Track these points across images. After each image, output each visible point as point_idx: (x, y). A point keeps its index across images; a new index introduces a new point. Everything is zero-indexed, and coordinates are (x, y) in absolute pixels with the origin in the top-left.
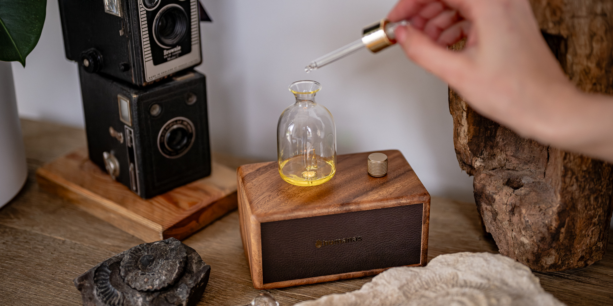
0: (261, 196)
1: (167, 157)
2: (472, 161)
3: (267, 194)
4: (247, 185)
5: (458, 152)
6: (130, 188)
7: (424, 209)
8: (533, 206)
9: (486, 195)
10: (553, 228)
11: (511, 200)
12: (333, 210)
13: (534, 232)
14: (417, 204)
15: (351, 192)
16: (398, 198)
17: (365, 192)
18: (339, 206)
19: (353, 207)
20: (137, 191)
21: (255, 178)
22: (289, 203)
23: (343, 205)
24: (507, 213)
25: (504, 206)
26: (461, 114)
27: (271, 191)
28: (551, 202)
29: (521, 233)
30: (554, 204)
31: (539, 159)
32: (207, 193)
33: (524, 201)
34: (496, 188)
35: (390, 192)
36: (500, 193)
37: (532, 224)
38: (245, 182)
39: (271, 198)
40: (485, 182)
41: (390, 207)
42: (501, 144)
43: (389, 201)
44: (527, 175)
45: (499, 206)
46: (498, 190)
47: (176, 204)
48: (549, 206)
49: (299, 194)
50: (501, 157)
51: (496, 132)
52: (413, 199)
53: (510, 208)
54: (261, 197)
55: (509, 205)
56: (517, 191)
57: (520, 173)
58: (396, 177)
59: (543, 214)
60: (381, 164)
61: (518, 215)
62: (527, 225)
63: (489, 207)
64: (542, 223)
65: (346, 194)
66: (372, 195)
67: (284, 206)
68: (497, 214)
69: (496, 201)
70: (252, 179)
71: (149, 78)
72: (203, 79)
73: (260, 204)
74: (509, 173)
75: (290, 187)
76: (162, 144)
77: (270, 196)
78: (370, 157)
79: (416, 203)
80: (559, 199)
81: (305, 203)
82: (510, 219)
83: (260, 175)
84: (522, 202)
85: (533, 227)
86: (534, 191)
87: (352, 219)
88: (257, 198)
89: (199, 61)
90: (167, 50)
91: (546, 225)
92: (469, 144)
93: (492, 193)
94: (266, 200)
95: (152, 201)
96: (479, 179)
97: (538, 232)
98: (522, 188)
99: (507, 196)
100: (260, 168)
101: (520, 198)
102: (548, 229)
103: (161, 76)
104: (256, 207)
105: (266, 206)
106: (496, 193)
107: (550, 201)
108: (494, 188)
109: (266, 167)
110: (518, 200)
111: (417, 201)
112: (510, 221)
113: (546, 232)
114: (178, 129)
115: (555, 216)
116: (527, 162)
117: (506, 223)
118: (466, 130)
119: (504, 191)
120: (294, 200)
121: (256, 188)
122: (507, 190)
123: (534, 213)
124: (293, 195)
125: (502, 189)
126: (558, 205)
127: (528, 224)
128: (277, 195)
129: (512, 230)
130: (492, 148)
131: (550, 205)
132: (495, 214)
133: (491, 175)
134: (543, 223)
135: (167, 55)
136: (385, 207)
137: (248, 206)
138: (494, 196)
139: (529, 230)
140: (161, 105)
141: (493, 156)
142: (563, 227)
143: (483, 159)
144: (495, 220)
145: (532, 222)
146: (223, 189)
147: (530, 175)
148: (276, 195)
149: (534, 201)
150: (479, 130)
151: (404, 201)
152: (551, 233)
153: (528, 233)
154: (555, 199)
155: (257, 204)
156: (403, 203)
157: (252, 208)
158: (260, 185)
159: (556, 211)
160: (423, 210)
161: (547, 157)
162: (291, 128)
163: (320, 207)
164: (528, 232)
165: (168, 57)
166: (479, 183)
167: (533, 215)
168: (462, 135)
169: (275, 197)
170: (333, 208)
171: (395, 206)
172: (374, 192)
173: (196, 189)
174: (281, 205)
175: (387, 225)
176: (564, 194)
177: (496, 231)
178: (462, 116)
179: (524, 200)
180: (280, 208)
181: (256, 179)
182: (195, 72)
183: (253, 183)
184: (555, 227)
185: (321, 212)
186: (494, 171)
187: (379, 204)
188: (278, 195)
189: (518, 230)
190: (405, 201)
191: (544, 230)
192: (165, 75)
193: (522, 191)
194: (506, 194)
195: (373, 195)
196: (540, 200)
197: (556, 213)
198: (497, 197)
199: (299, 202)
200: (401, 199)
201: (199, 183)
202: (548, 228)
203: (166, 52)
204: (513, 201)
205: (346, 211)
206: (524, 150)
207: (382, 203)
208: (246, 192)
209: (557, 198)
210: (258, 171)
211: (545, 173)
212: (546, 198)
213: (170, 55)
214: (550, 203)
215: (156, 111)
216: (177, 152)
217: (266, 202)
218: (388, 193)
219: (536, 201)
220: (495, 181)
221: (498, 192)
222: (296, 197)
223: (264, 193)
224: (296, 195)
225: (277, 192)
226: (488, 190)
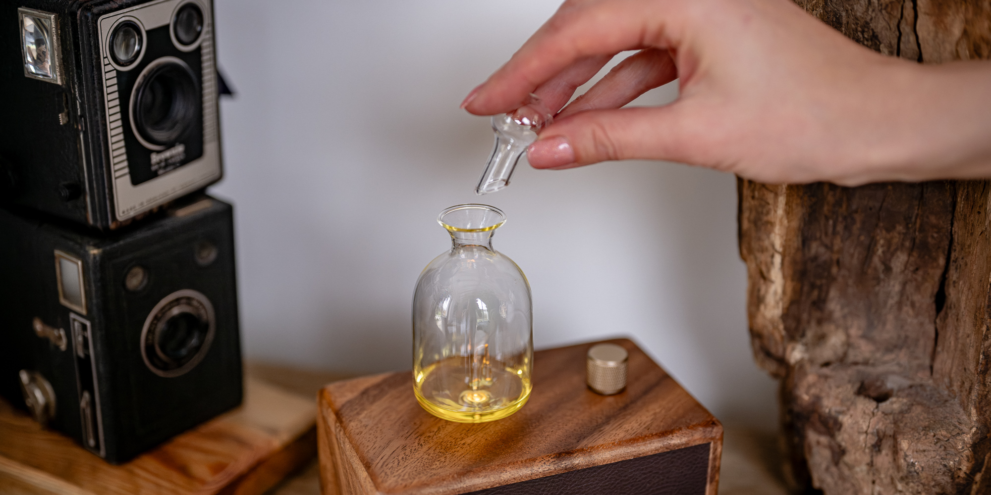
0: (388, 449)
1: (160, 373)
2: (785, 350)
3: (396, 444)
4: (351, 428)
5: (755, 334)
6: (80, 442)
7: (714, 453)
8: (922, 433)
9: (820, 416)
10: (962, 474)
11: (877, 423)
12: (540, 470)
13: (924, 485)
14: (699, 445)
15: (567, 428)
16: (663, 434)
17: (595, 428)
18: (553, 460)
19: (579, 461)
20: (97, 447)
21: (363, 410)
22: (448, 460)
23: (560, 456)
24: (867, 451)
25: (862, 437)
26: (769, 259)
27: (403, 437)
28: (957, 424)
29: (895, 487)
30: (965, 429)
31: (917, 340)
32: (241, 442)
33: (902, 425)
34: (842, 402)
35: (644, 424)
36: (851, 412)
37: (921, 469)
38: (344, 419)
39: (408, 452)
40: (818, 391)
41: (650, 454)
42: (838, 314)
43: (648, 442)
44: (893, 373)
45: (851, 436)
46: (847, 405)
47: (183, 470)
48: (954, 433)
49: (463, 439)
50: (836, 340)
51: (827, 292)
52: (692, 435)
53: (872, 440)
54: (387, 452)
55: (872, 434)
56: (884, 405)
57: (880, 369)
58: (646, 392)
59: (943, 448)
60: (617, 368)
61: (890, 454)
62: (910, 472)
63: (824, 440)
64: (941, 467)
65: (560, 433)
66: (612, 432)
67: (441, 467)
68: (843, 452)
69: (843, 429)
70: (358, 414)
71: (123, 212)
72: (226, 212)
73: (390, 466)
74: (858, 372)
75: (440, 425)
76: (150, 348)
77: (404, 448)
78: (592, 352)
79: (697, 443)
80: (974, 418)
81: (483, 459)
82: (872, 462)
83: (372, 403)
84: (898, 426)
85: (923, 475)
86: (919, 404)
87: (576, 485)
88: (379, 454)
89: (217, 174)
90: (158, 152)
91: (950, 470)
92: (785, 317)
93: (836, 412)
94: (400, 458)
95: (131, 466)
96: (805, 387)
97: (933, 483)
98: (893, 399)
99: (867, 417)
100: (367, 389)
101: (894, 419)
102: (953, 478)
103: (146, 207)
104: (383, 474)
105: (403, 471)
106: (843, 411)
107: (955, 421)
108: (838, 402)
109: (379, 385)
110: (891, 423)
111: (700, 438)
112: (871, 464)
113: (947, 482)
114: (183, 315)
115: (967, 452)
116: (891, 348)
117: (861, 470)
118: (780, 290)
119: (858, 406)
120: (457, 454)
121: (371, 432)
122: (865, 405)
123: (924, 448)
124: (451, 442)
125: (853, 403)
126: (974, 430)
127: (912, 469)
128: (419, 444)
129: (874, 482)
130: (820, 322)
131: (957, 431)
132: (838, 453)
133: (826, 377)
134: (945, 466)
135: (158, 163)
136: (641, 456)
137: (363, 474)
138: (841, 418)
139: (913, 482)
140: (146, 268)
141: (821, 338)
142: (979, 471)
143: (806, 345)
144: (836, 464)
145: (923, 465)
146: (273, 431)
147: (901, 372)
148: (416, 444)
149: (921, 423)
150: (802, 289)
151: (677, 440)
152: (958, 484)
153: (912, 487)
154: (965, 417)
155: (382, 466)
156: (675, 445)
157: (373, 476)
158: (376, 424)
159: (971, 442)
160: (708, 455)
161: (933, 335)
162: (445, 305)
163: (513, 464)
164: (911, 484)
165: (160, 168)
166: (807, 393)
167: (924, 451)
168: (770, 299)
169: (415, 450)
170: (540, 465)
171: (660, 451)
172: (614, 426)
173: (219, 436)
174: (434, 466)
175: (641, 490)
176: (982, 407)
177: (836, 484)
178: (772, 263)
179: (902, 422)
180: (434, 472)
181: (365, 412)
182: (210, 198)
183: (361, 422)
184: (965, 473)
185: (516, 476)
186: (831, 367)
187: (629, 451)
188: (421, 445)
189: (887, 481)
190: (679, 441)
191: (945, 479)
192: (154, 204)
193: (894, 405)
194: (864, 413)
195: (614, 432)
196: (935, 422)
197: (968, 446)
198: (846, 420)
199: (468, 456)
200: (670, 436)
201: (224, 423)
202: (952, 473)
203: (155, 158)
204: (880, 426)
205: (566, 469)
206: (884, 324)
207: (635, 447)
208: (351, 442)
209: (969, 415)
210: (366, 395)
211: (931, 368)
212: (946, 418)
213: (163, 164)
214: (956, 427)
215: (136, 280)
216: (179, 362)
217: (401, 461)
218: (641, 425)
219: (927, 423)
220: (838, 387)
221: (848, 409)
222: (459, 448)
223: (390, 441)
224: (459, 443)
225: (417, 437)
226: (827, 407)
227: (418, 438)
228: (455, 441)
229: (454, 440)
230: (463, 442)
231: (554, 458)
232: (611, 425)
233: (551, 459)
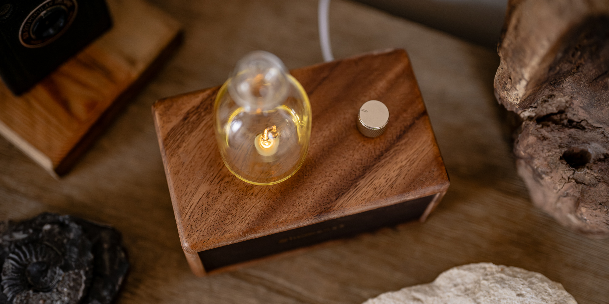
3: (203, 189)
8: (598, 206)
15: (331, 180)
23: (320, 214)
25: (556, 191)
27: (209, 181)
33: (586, 195)
34: (548, 165)
35: (390, 181)
36: (553, 174)
39: (210, 201)
40: (533, 152)
41: (390, 205)
42: (567, 90)
43: (389, 199)
44: (596, 141)
46: (551, 168)
50: (561, 99)
52: (424, 193)
56: (579, 173)
61: (573, 204)
64: (606, 225)
65: (325, 186)
66: (364, 189)
69: (543, 180)
70: (179, 147)
73: (195, 217)
74: (570, 135)
77: (208, 195)
79: (427, 196)
82: (559, 197)
83: (190, 133)
84: (584, 195)
88: (190, 201)
93: (541, 171)
94: (204, 208)
96: (525, 145)
98: (587, 169)
99: (563, 181)
100: (188, 113)
101: (582, 190)
105: (204, 225)
106: (547, 172)
108: (546, 163)
109: (198, 107)
111: (430, 194)
119: (559, 171)
120: (246, 206)
121: (185, 173)
122: (565, 170)
123: (597, 214)
125: (556, 167)
128: (219, 191)
133: (545, 138)
136: (383, 207)
138: (543, 175)
141: (551, 96)
143: (536, 107)
147: (603, 142)
148: (217, 191)
149: (601, 198)
155: (189, 218)
156: (409, 199)
158: (191, 162)
166: (524, 152)
167: (596, 216)
169: (216, 198)
171: (397, 203)
173: (93, 66)
174: (227, 222)
178: (518, 84)
179: (587, 193)
180: (226, 228)
181: (184, 145)
183: (180, 156)
188: (221, 193)
193: (586, 175)
194: (562, 177)
198: (546, 178)
199: (253, 211)
206: (601, 109)
210: (186, 121)
217: (204, 212)
218: (388, 181)
219: (605, 200)
220: (549, 151)
221: (551, 172)
222: (248, 198)
223: (198, 186)
224: (249, 192)
225: (219, 182)
226: (536, 165)
227: (220, 184)
228: (247, 189)
229: (245, 189)
230: (251, 192)
231: (316, 216)
232: (365, 178)
233: (314, 217)
